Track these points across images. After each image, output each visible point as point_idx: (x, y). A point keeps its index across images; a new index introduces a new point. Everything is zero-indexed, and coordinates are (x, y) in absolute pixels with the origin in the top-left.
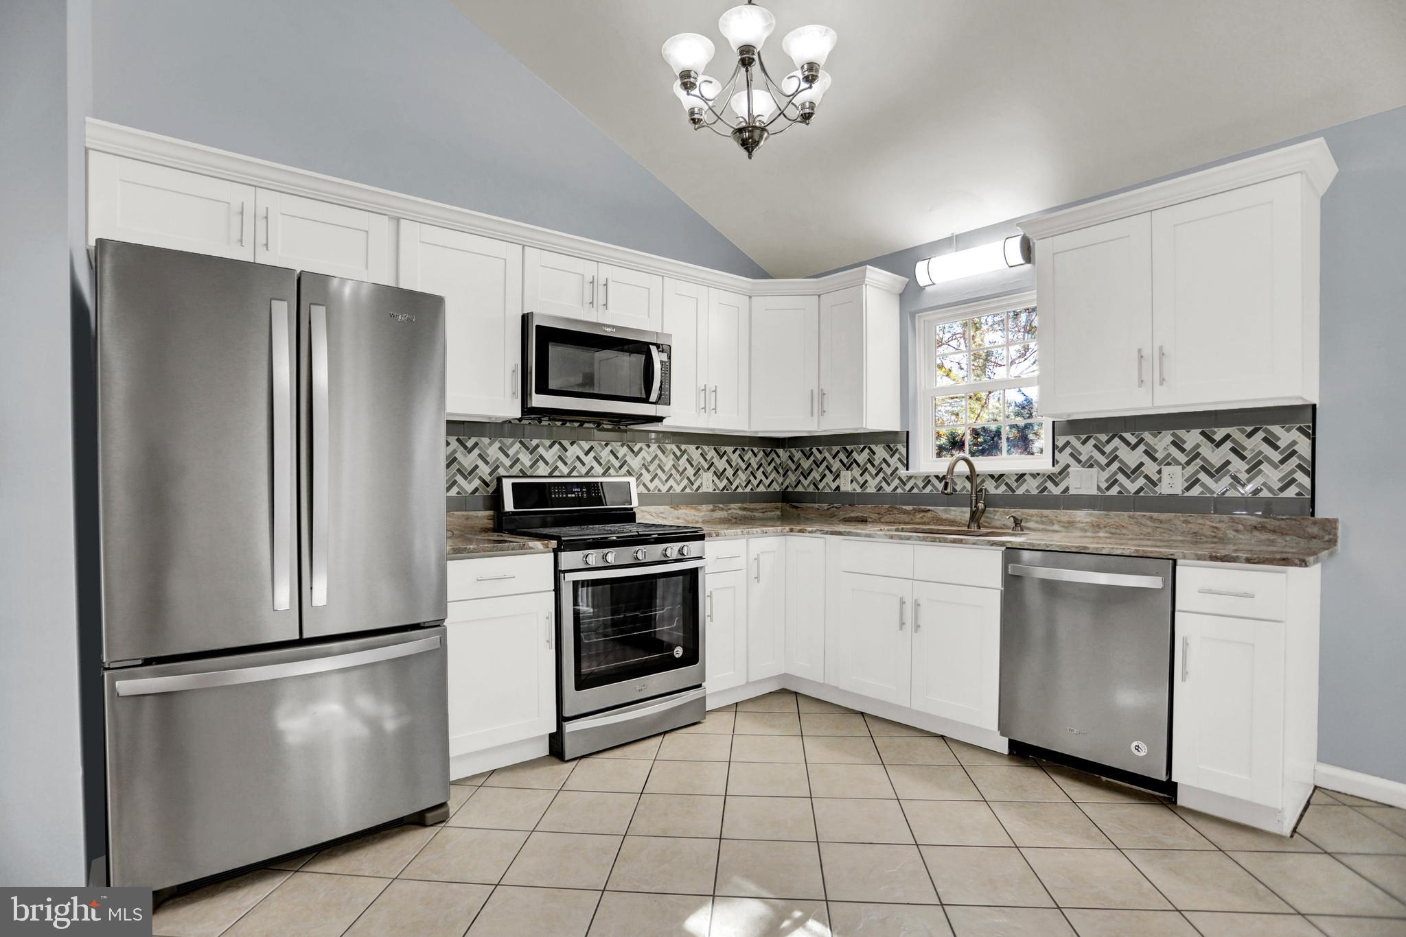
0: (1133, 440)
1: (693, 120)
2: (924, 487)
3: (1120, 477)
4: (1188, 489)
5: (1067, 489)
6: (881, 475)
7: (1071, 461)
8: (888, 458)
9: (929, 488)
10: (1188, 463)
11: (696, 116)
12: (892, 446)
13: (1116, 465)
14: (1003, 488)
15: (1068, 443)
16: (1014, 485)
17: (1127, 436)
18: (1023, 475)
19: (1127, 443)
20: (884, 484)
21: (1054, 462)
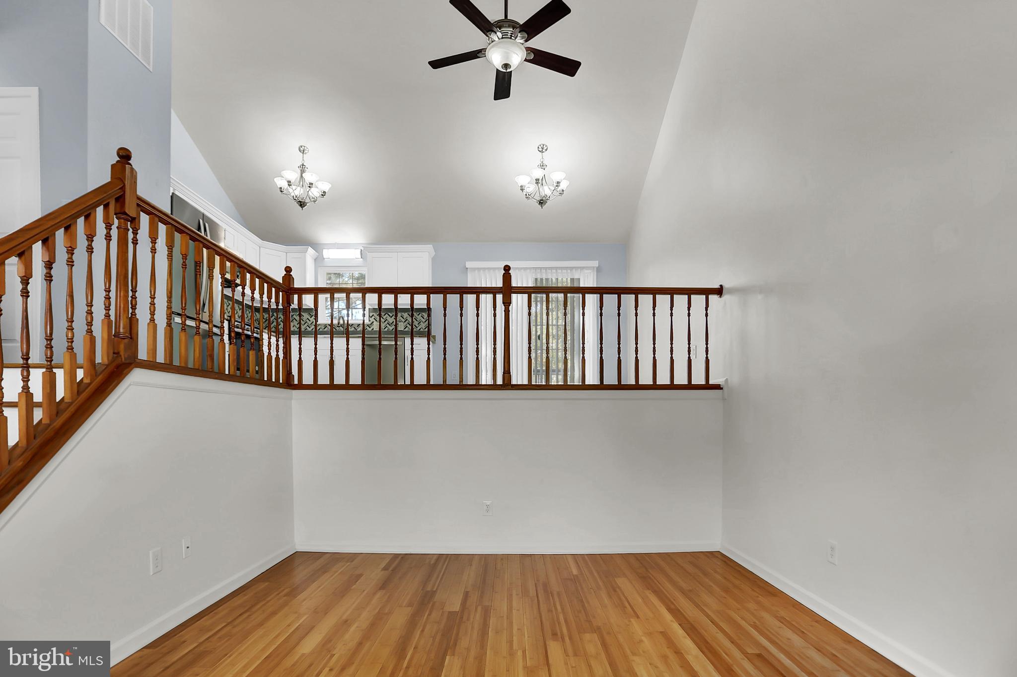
0: (391, 315)
1: (281, 191)
2: (324, 329)
3: (388, 325)
4: (405, 329)
5: (373, 329)
6: (307, 324)
7: (374, 321)
8: (309, 318)
9: (326, 329)
10: (405, 322)
11: (282, 190)
12: (311, 313)
13: (387, 322)
14: (353, 329)
15: (373, 315)
16: (357, 328)
17: (389, 314)
18: (359, 325)
19: (390, 316)
20: (308, 328)
21: (370, 321)
